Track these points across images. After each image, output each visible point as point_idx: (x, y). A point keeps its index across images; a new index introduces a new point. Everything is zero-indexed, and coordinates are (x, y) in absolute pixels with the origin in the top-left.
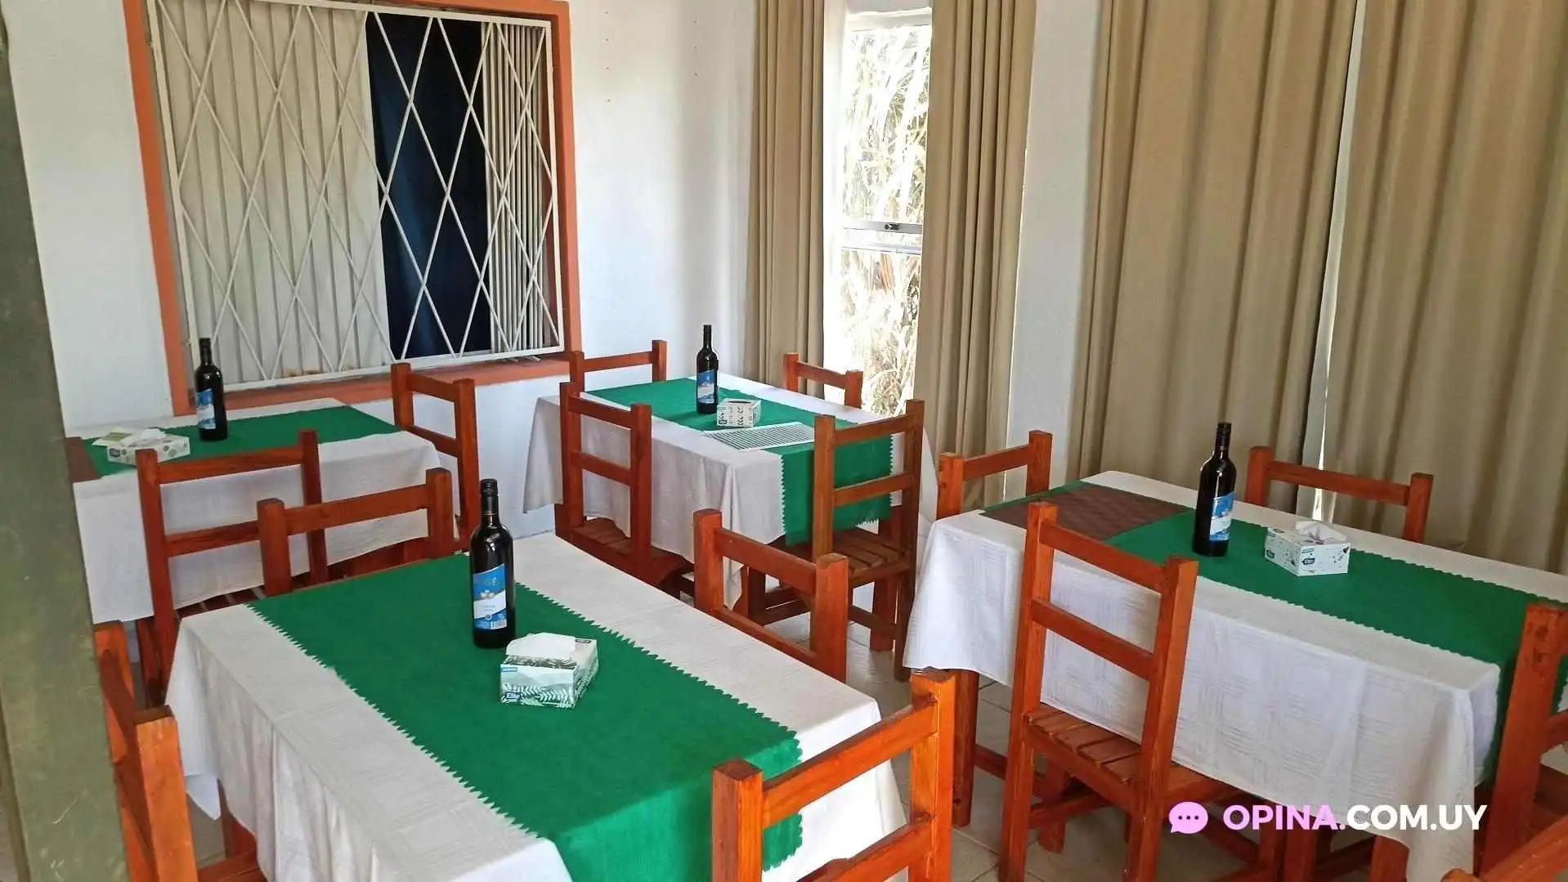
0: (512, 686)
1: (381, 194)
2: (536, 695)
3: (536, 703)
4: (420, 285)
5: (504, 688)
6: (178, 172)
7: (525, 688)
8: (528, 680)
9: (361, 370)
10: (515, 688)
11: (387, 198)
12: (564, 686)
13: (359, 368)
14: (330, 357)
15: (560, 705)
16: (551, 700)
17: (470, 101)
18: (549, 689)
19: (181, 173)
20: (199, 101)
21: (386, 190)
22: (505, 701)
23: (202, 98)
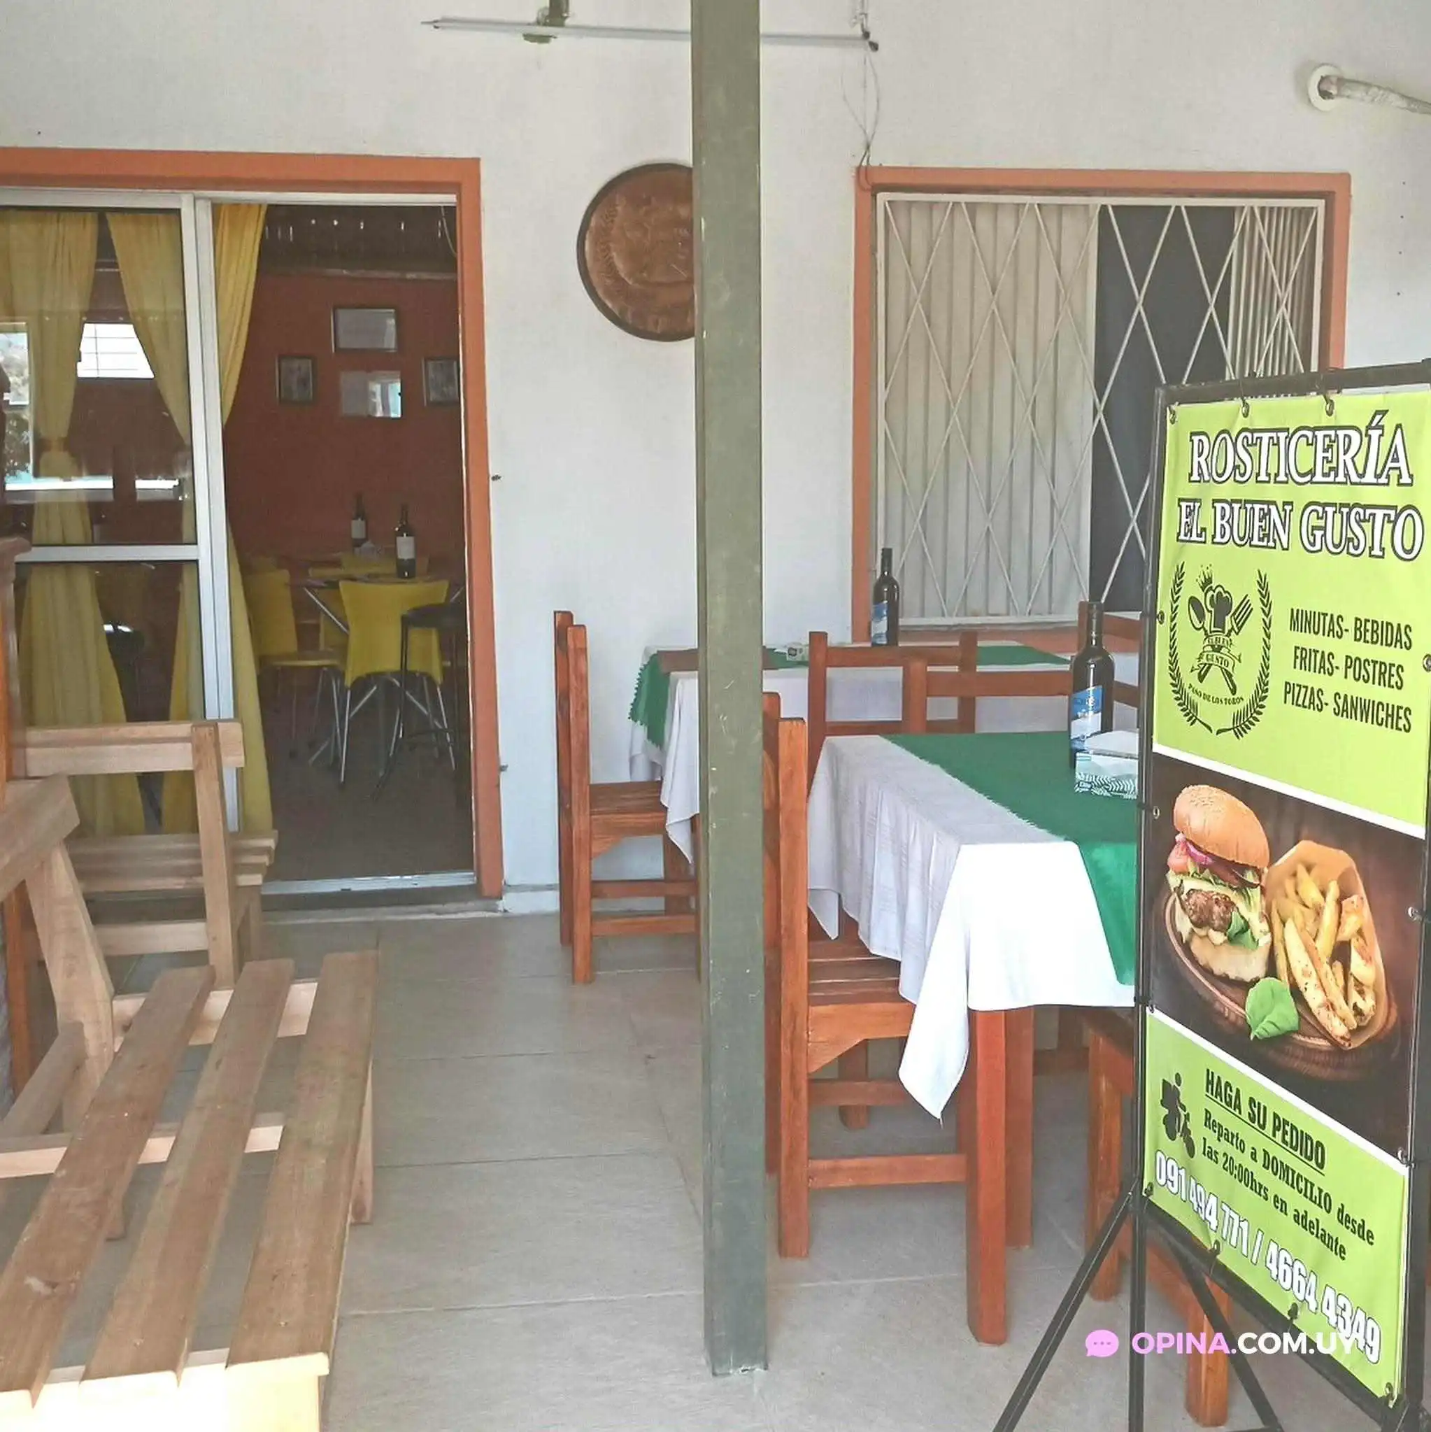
0: (1085, 775)
1: (1095, 412)
2: (1105, 784)
3: (1106, 793)
4: (1129, 521)
5: (1078, 777)
6: (886, 387)
7: (1096, 777)
8: (1099, 768)
9: (1052, 616)
10: (1087, 777)
11: (1101, 416)
12: (1129, 777)
13: (1050, 613)
14: (1019, 600)
15: (1126, 796)
16: (1119, 791)
17: (1212, 301)
18: (1118, 779)
19: (888, 388)
20: (914, 312)
21: (1101, 407)
22: (1078, 789)
23: (918, 307)
